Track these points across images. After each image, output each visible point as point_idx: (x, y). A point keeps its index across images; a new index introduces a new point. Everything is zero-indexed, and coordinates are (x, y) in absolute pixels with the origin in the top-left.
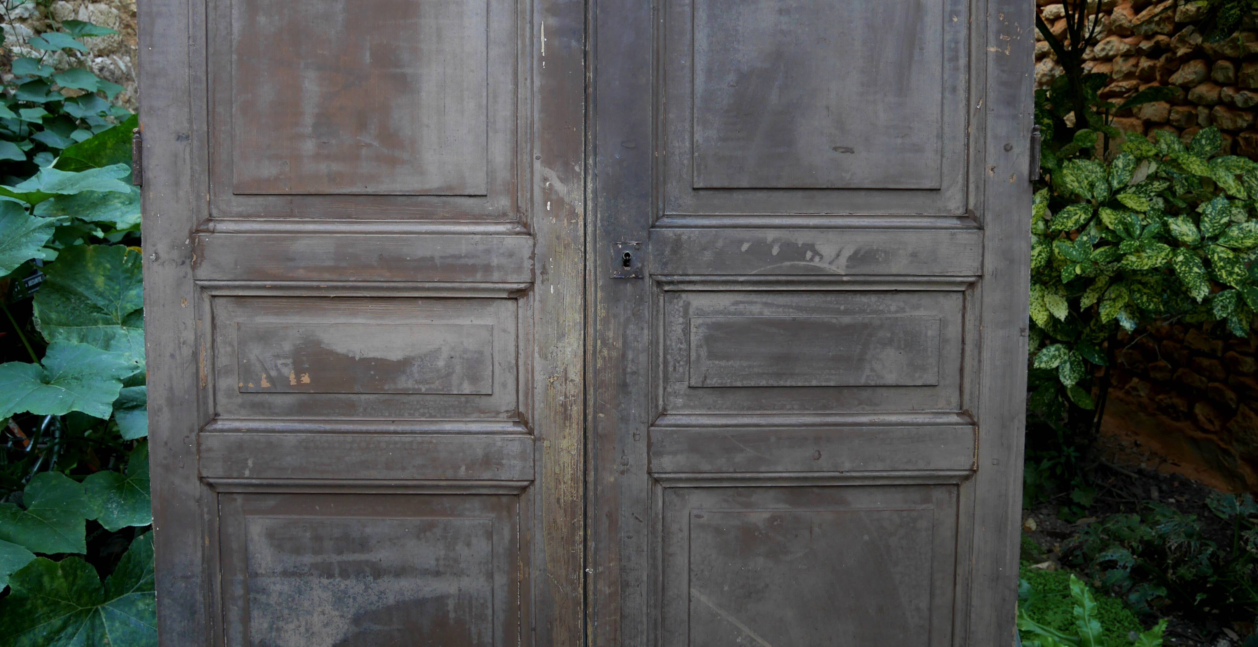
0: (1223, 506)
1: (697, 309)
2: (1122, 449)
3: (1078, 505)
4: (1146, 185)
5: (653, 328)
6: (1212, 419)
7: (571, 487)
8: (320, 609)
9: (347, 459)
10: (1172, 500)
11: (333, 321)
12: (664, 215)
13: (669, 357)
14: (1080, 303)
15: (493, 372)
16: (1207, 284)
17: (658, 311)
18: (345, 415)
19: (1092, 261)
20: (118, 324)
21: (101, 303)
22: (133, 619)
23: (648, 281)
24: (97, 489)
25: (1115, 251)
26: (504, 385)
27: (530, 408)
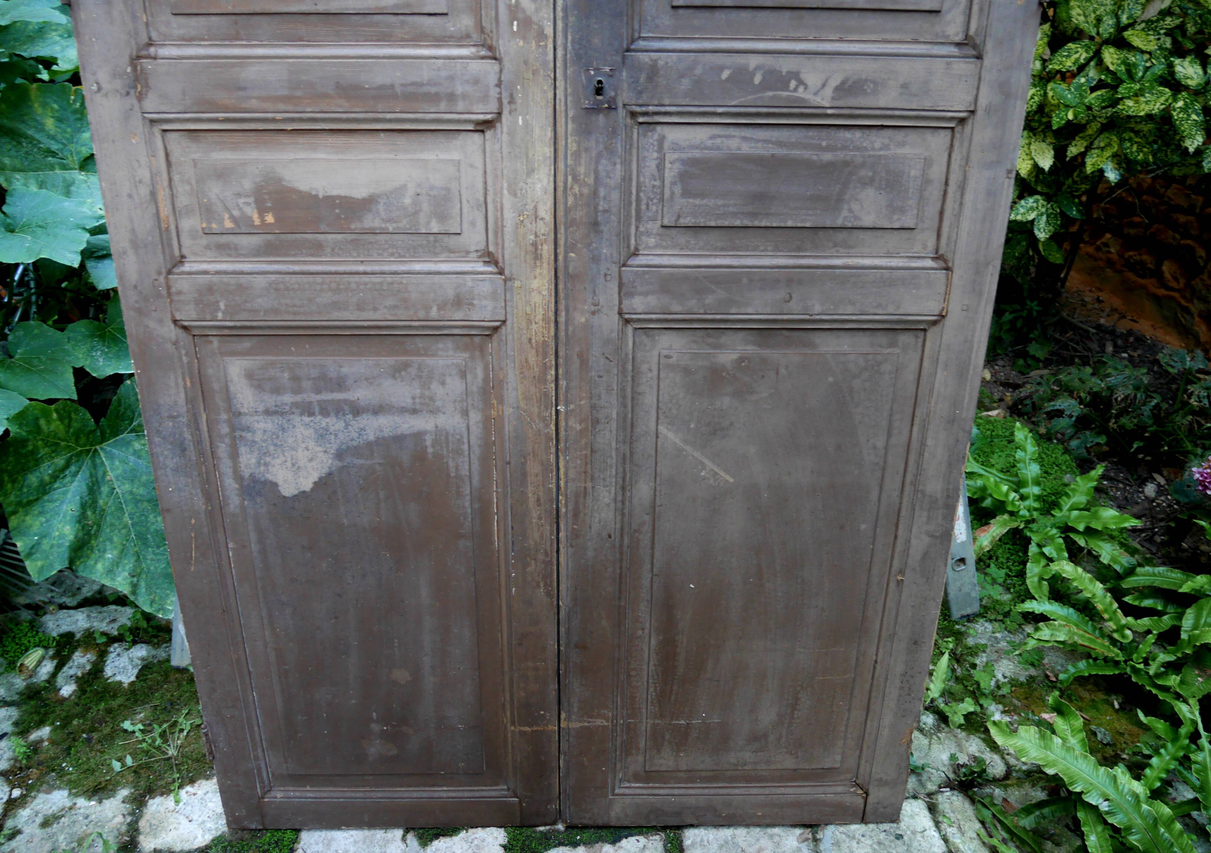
0: (1174, 361)
1: (673, 143)
2: (1084, 304)
3: (1034, 357)
4: (1158, 21)
5: (626, 163)
6: (1178, 276)
7: (543, 327)
8: (304, 445)
9: (318, 300)
10: (1125, 355)
11: (292, 156)
12: (640, 38)
13: (642, 194)
14: (1066, 151)
15: (461, 209)
16: (1203, 133)
17: (631, 145)
18: (312, 255)
19: (1087, 106)
20: (75, 169)
21: (55, 147)
22: (132, 458)
23: (621, 112)
24: (80, 337)
25: (1113, 95)
26: (473, 224)
27: (500, 247)
